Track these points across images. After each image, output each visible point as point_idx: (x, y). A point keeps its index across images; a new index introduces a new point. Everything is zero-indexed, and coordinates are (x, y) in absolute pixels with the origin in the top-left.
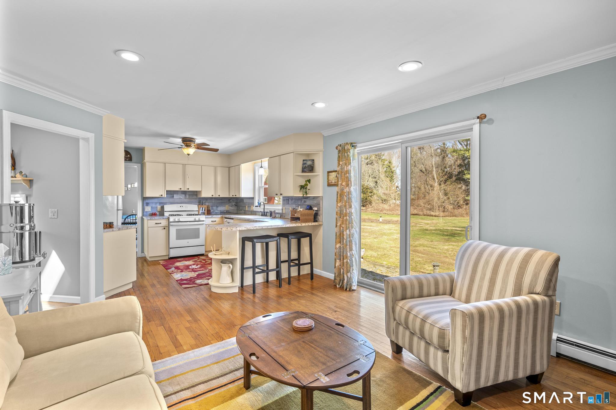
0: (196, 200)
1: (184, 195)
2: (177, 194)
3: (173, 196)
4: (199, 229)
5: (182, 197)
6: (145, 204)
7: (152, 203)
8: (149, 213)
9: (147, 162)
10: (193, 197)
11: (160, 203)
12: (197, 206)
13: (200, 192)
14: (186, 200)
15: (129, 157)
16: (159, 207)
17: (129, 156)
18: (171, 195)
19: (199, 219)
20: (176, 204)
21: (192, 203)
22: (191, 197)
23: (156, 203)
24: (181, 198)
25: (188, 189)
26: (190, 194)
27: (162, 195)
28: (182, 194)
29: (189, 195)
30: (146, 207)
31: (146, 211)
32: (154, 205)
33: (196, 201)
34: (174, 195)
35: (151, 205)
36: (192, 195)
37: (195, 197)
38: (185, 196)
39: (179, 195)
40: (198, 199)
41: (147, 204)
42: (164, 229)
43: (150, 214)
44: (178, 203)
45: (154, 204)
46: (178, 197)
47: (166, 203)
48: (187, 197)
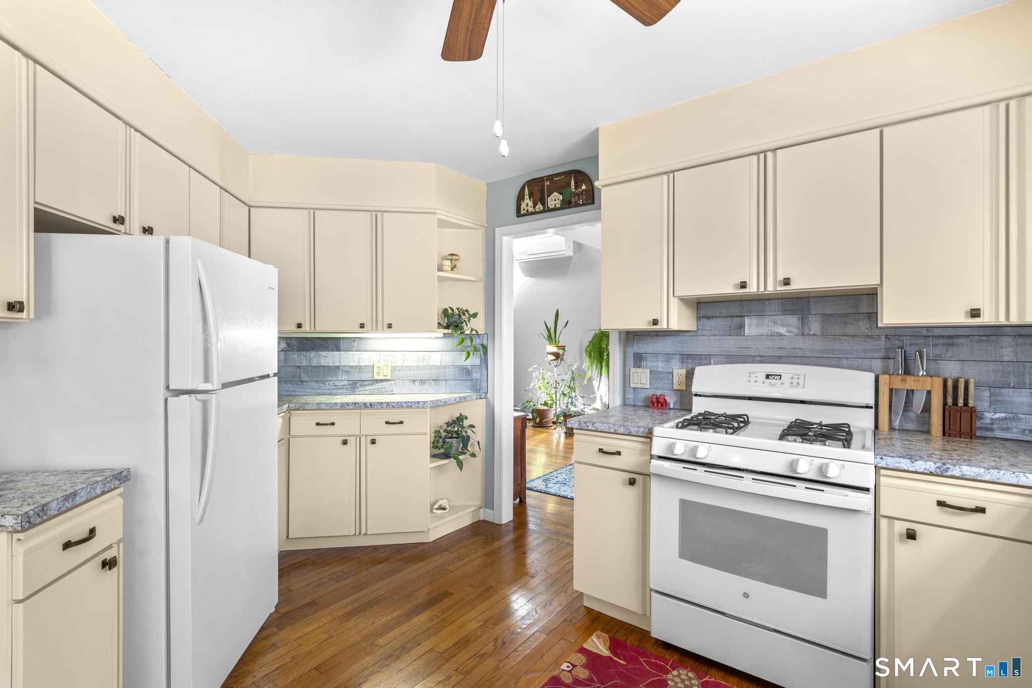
0: (870, 344)
1: (794, 320)
2: (761, 314)
3: (741, 326)
4: (822, 533)
5: (782, 330)
6: (631, 360)
7: (656, 355)
8: (643, 395)
9: (603, 186)
10: (850, 330)
11: (686, 358)
12: (871, 376)
13: (871, 295)
14: (806, 345)
15: (583, 190)
16: (679, 373)
17: (584, 187)
18: (728, 321)
19: (822, 470)
20: (754, 362)
21: (845, 362)
22: (837, 329)
23: (669, 357)
24: (781, 335)
25: (787, 282)
26: (829, 311)
27: (655, 322)
28: (785, 312)
29: (827, 318)
30: (633, 370)
31: (632, 385)
32: (661, 366)
33: (871, 350)
34: (747, 321)
35: (650, 364)
36: (846, 315)
37: (863, 326)
38: (804, 321)
39: (767, 320)
40: (882, 342)
41: (639, 360)
42: (632, 482)
43: (647, 398)
44: (763, 359)
45: (660, 358)
46: (763, 330)
47: (705, 359)
48: (815, 326)
